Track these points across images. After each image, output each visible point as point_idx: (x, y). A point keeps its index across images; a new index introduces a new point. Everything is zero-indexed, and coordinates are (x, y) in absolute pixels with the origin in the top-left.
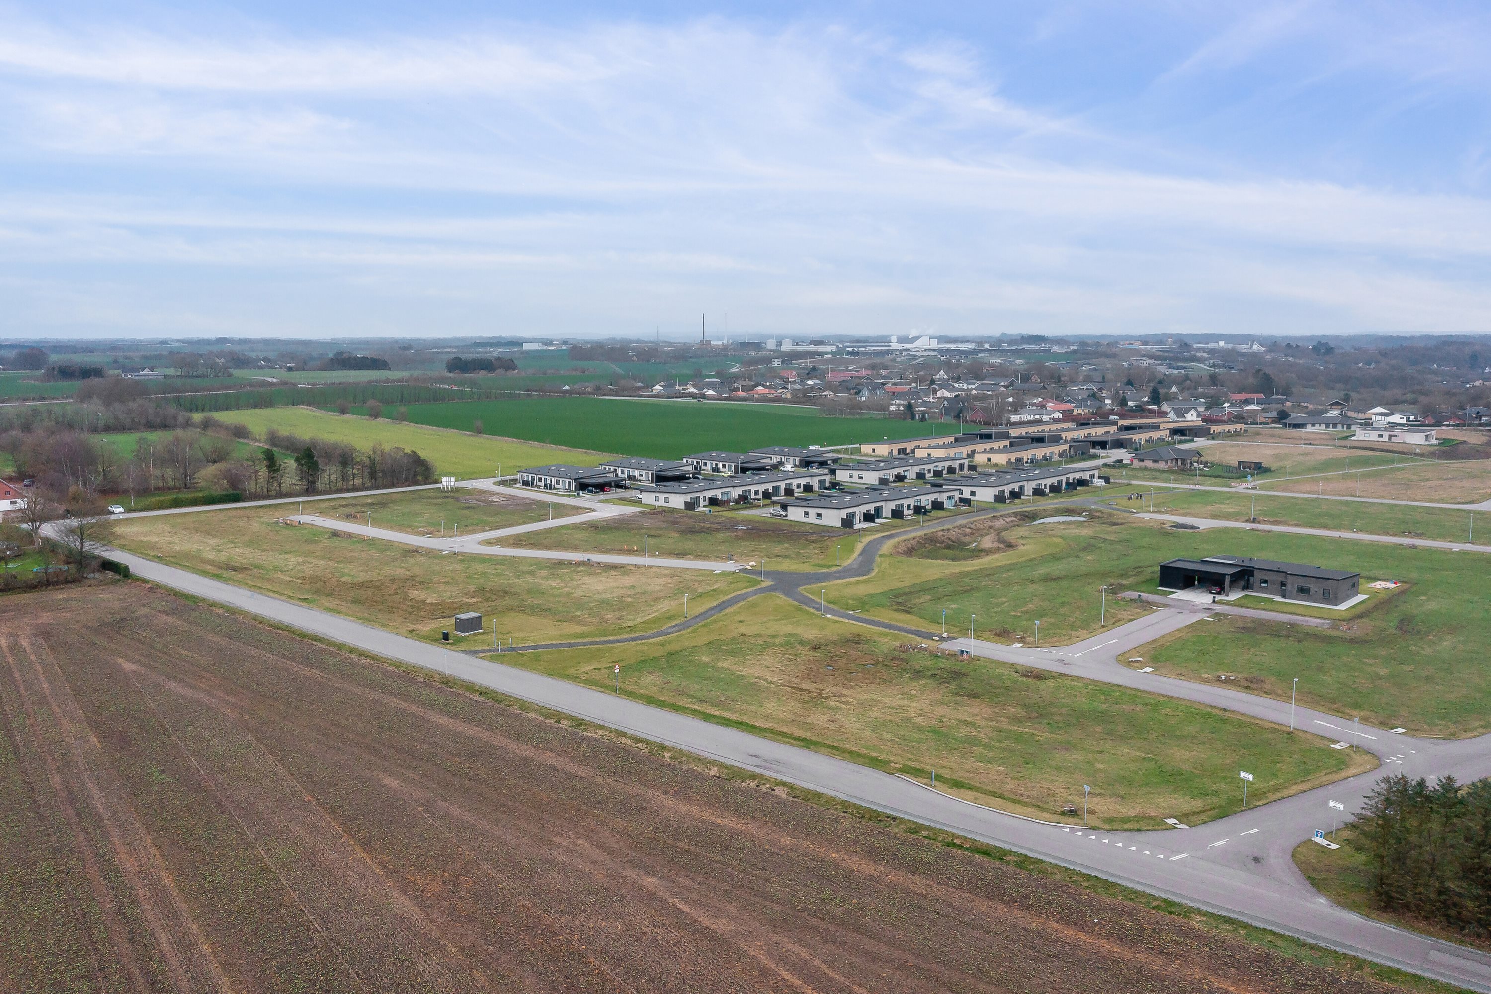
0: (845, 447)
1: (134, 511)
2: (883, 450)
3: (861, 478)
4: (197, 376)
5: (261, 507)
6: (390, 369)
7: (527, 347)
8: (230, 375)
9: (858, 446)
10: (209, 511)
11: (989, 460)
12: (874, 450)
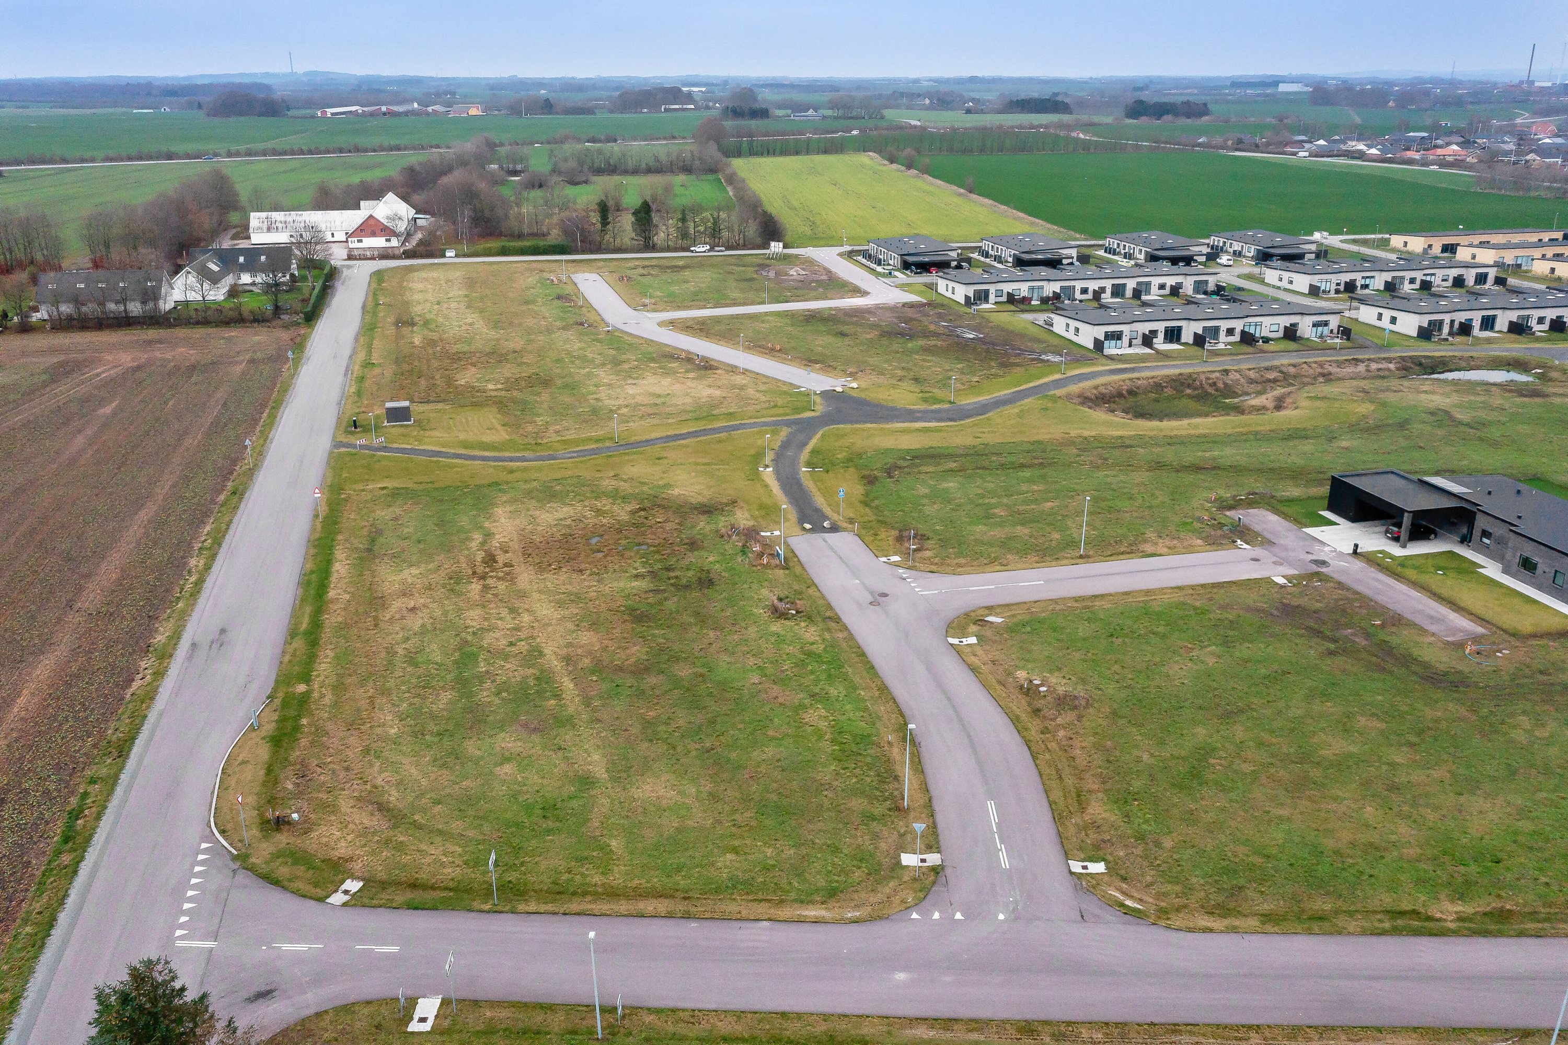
0: (1362, 236)
1: (465, 256)
2: (1416, 244)
3: (1291, 282)
4: (852, 118)
5: (573, 261)
6: (1071, 113)
7: (1282, 88)
8: (882, 117)
9: (1387, 236)
10: (525, 262)
11: (1553, 270)
12: (1406, 244)
